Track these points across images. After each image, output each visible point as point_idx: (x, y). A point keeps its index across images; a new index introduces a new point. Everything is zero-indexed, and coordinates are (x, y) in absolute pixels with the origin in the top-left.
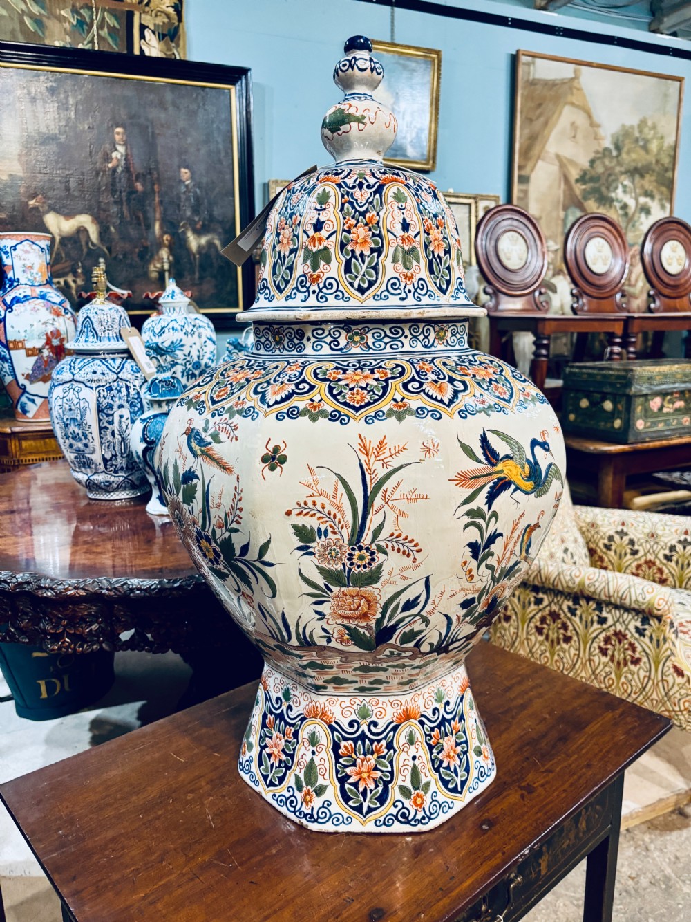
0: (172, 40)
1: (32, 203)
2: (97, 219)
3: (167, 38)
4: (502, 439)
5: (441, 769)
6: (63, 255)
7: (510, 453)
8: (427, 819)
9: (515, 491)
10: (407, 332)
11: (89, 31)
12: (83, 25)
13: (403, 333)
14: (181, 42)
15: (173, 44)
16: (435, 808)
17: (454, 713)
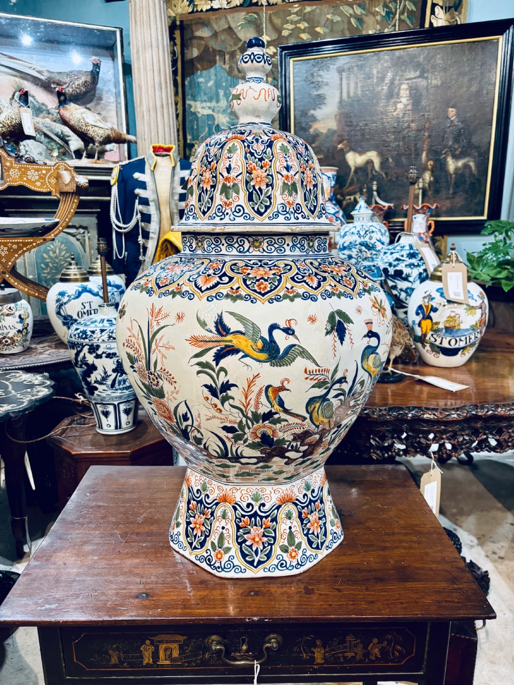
0: (456, 11)
1: (340, 146)
2: (381, 154)
3: (453, 9)
4: (237, 319)
5: (244, 545)
6: (355, 180)
7: (243, 330)
8: (220, 570)
9: (243, 357)
10: (224, 242)
11: (393, 18)
12: (390, 14)
13: (221, 242)
14: (463, 10)
15: (457, 13)
16: (229, 566)
17: (268, 514)
